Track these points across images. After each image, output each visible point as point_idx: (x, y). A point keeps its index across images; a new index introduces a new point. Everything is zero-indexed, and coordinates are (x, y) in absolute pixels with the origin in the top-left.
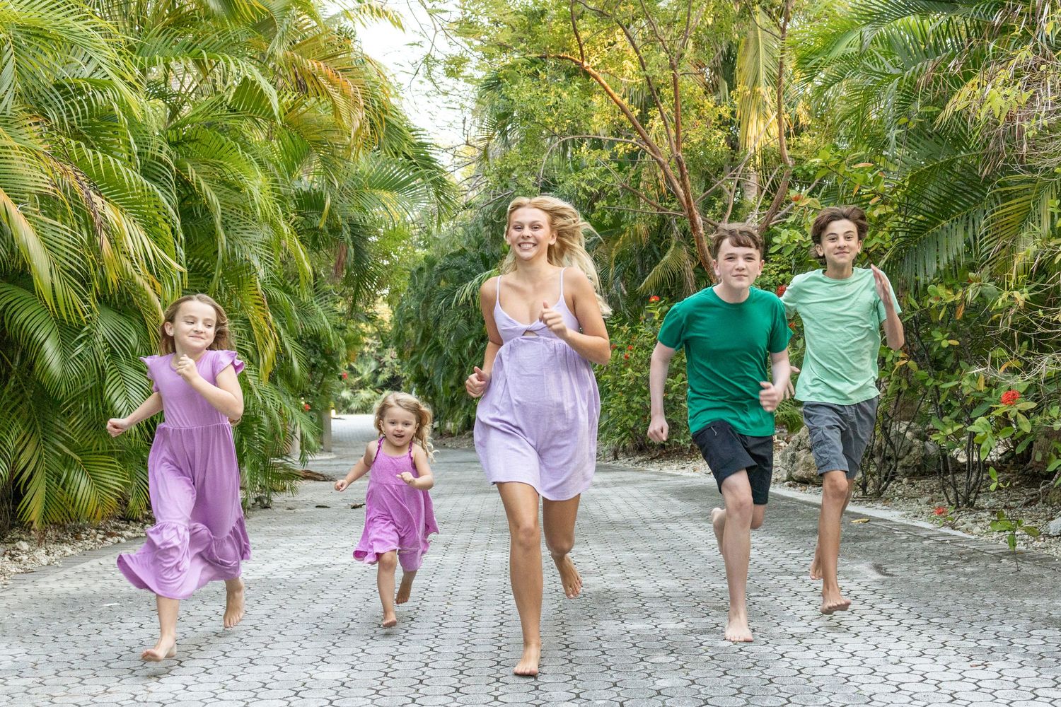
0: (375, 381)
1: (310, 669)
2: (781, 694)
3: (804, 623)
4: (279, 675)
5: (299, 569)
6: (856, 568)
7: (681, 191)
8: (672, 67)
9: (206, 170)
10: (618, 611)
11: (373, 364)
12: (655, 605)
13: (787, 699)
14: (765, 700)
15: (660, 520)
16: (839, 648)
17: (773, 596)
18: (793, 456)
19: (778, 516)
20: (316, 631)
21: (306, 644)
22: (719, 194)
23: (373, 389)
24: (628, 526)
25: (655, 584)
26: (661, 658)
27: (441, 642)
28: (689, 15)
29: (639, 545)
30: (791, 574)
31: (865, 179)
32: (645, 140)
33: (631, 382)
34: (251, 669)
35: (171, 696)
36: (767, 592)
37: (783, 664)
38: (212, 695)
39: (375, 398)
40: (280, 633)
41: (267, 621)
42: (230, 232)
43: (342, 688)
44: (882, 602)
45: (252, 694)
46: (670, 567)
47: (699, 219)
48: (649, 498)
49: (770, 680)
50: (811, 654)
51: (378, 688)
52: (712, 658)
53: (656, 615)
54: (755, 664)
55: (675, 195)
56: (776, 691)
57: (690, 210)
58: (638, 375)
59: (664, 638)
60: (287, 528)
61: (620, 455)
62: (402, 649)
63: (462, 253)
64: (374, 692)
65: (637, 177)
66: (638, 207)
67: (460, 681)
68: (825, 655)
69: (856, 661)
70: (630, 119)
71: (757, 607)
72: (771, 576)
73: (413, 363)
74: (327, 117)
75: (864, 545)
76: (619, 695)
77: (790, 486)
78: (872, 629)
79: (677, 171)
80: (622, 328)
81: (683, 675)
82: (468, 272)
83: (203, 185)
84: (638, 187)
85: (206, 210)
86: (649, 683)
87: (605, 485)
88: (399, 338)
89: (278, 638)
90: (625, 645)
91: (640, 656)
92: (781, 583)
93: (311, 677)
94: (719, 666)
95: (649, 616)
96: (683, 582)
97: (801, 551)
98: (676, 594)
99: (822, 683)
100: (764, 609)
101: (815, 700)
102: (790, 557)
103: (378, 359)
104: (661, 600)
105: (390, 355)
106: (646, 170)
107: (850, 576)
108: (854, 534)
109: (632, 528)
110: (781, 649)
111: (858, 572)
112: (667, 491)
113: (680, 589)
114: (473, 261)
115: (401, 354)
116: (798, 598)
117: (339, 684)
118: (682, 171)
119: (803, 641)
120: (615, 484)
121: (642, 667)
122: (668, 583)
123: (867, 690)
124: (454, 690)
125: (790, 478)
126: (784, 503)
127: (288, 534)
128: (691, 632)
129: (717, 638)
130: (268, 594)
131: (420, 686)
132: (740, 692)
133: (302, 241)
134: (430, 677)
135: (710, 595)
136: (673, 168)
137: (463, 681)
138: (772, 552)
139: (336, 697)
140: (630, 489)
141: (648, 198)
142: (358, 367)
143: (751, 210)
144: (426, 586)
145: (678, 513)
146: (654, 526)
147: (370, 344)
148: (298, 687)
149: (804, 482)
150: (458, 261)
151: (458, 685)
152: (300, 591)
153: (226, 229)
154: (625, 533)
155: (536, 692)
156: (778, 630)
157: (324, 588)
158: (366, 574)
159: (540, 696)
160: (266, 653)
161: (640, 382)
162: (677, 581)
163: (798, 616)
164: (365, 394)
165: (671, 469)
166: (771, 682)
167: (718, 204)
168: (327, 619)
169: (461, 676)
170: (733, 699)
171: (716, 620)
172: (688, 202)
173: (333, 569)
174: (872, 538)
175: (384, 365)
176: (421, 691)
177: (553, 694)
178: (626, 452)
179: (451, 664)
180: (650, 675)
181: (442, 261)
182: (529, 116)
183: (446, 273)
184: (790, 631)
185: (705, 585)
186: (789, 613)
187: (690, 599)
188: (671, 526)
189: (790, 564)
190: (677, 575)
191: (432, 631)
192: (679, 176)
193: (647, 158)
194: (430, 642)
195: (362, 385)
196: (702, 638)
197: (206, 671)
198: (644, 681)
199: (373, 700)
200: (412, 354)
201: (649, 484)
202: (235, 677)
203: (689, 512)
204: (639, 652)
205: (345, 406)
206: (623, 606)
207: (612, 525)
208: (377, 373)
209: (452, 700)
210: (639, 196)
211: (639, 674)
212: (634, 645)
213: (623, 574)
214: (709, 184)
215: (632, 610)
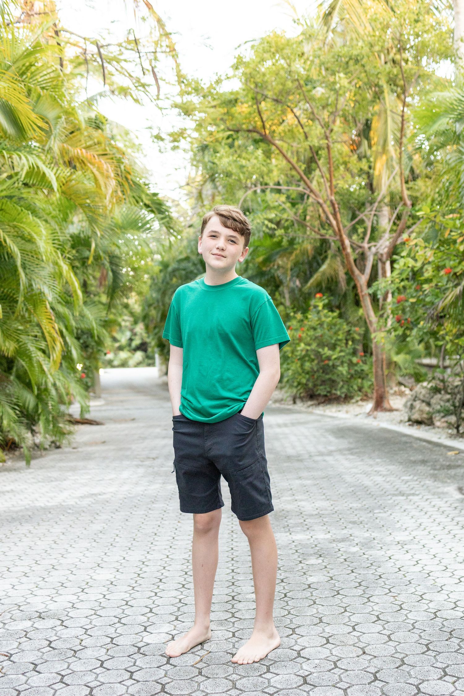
0: (130, 345)
1: (91, 572)
2: (385, 586)
3: (407, 533)
4: (71, 577)
5: (81, 497)
6: (446, 489)
7: (334, 223)
8: (327, 138)
9: (9, 230)
10: (288, 526)
11: (128, 334)
12: (312, 521)
13: (389, 590)
14: (375, 590)
15: (321, 454)
16: (427, 551)
17: (389, 513)
18: (412, 405)
19: (400, 449)
20: (94, 544)
21: (88, 554)
22: (362, 222)
23: (129, 351)
24: (298, 459)
25: (313, 505)
26: (313, 561)
27: (174, 551)
28: (337, 100)
29: (305, 474)
30: (403, 495)
31: (454, 226)
32: (309, 187)
33: (304, 353)
34: (54, 573)
35: (4, 593)
36: (386, 510)
37: (390, 563)
38: (30, 592)
39: (130, 358)
40: (71, 546)
41: (62, 537)
42: (27, 271)
43: (111, 586)
44: (459, 516)
45: (55, 591)
46: (324, 491)
47: (347, 242)
48: (315, 437)
49: (380, 576)
50: (408, 556)
51: (134, 585)
52: (345, 560)
53: (312, 528)
54: (372, 564)
55: (330, 225)
56: (383, 584)
57: (341, 236)
58: (308, 348)
59: (316, 546)
60: (72, 464)
61: (298, 401)
62: (149, 557)
63: (187, 259)
64: (131, 588)
65: (305, 212)
66: (305, 233)
67: (185, 580)
68: (417, 557)
69: (436, 561)
70: (299, 173)
71: (378, 521)
72: (390, 497)
73: (156, 334)
74: (89, 185)
75: (452, 472)
76: (284, 588)
77: (410, 425)
78: (450, 536)
79: (331, 208)
80: (296, 315)
81: (325, 573)
82: (191, 272)
83: (8, 240)
84: (305, 219)
85: (11, 256)
86: (303, 579)
87: (286, 425)
88: (145, 317)
89: (70, 550)
90: (291, 552)
91: (300, 559)
92: (396, 502)
93: (91, 578)
94: (349, 566)
95: (308, 529)
96: (332, 502)
97: (411, 477)
98: (327, 512)
99: (412, 577)
100: (382, 523)
101: (407, 590)
102: (404, 482)
103: (132, 330)
104: (317, 517)
105: (140, 328)
106: (311, 208)
107: (442, 496)
108: (448, 463)
109: (301, 461)
110: (389, 553)
111: (447, 493)
112: (327, 430)
113: (329, 509)
114: (194, 264)
115: (147, 327)
116: (405, 513)
117: (109, 583)
118: (334, 209)
119: (405, 546)
120: (293, 424)
121: (300, 568)
122: (322, 504)
123: (440, 582)
124: (181, 586)
125: (409, 420)
126: (404, 439)
127: (74, 469)
128: (334, 541)
129: (350, 545)
130: (62, 517)
131: (160, 583)
132: (360, 585)
133: (76, 274)
134: (167, 577)
135: (349, 512)
136: (329, 207)
137: (187, 579)
138: (392, 478)
139: (108, 592)
140: (303, 429)
141: (312, 228)
142: (118, 336)
143: (384, 232)
144: (165, 509)
145: (332, 448)
146: (317, 458)
147: (126, 320)
148: (84, 585)
149: (419, 423)
150: (184, 265)
151: (184, 583)
152: (83, 514)
153: (24, 268)
154: (297, 465)
155: (233, 587)
156: (390, 538)
157: (98, 512)
158: (126, 500)
159: (235, 590)
160: (62, 561)
161: (309, 353)
162: (328, 502)
163: (404, 527)
164: (123, 355)
165: (331, 412)
166: (381, 577)
167: (360, 230)
168: (101, 535)
169: (186, 576)
170: (355, 590)
171: (351, 532)
172: (339, 230)
173: (104, 496)
174: (459, 466)
175: (135, 334)
176: (160, 587)
177: (243, 588)
178: (302, 399)
179: (180, 567)
180: (305, 573)
181: (173, 266)
182: (228, 175)
183: (177, 274)
184: (398, 539)
185: (346, 505)
186: (398, 525)
187: (336, 515)
188: (327, 458)
189: (404, 488)
190: (328, 497)
191: (168, 542)
192: (333, 212)
193: (311, 200)
194: (167, 551)
195: (121, 348)
196: (341, 545)
197: (25, 575)
198: (301, 578)
199: (131, 594)
200: (155, 328)
201: (316, 424)
202: (44, 578)
203: (341, 447)
204: (299, 557)
205: (110, 364)
206: (291, 522)
207: (289, 458)
208: (131, 340)
209: (180, 593)
210: (306, 226)
211: (298, 573)
212: (297, 551)
213: (293, 498)
214: (354, 217)
215: (297, 525)
